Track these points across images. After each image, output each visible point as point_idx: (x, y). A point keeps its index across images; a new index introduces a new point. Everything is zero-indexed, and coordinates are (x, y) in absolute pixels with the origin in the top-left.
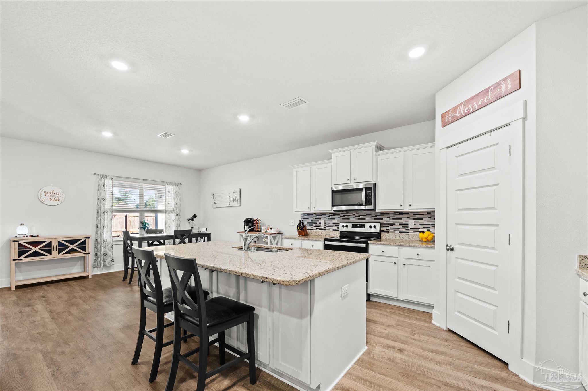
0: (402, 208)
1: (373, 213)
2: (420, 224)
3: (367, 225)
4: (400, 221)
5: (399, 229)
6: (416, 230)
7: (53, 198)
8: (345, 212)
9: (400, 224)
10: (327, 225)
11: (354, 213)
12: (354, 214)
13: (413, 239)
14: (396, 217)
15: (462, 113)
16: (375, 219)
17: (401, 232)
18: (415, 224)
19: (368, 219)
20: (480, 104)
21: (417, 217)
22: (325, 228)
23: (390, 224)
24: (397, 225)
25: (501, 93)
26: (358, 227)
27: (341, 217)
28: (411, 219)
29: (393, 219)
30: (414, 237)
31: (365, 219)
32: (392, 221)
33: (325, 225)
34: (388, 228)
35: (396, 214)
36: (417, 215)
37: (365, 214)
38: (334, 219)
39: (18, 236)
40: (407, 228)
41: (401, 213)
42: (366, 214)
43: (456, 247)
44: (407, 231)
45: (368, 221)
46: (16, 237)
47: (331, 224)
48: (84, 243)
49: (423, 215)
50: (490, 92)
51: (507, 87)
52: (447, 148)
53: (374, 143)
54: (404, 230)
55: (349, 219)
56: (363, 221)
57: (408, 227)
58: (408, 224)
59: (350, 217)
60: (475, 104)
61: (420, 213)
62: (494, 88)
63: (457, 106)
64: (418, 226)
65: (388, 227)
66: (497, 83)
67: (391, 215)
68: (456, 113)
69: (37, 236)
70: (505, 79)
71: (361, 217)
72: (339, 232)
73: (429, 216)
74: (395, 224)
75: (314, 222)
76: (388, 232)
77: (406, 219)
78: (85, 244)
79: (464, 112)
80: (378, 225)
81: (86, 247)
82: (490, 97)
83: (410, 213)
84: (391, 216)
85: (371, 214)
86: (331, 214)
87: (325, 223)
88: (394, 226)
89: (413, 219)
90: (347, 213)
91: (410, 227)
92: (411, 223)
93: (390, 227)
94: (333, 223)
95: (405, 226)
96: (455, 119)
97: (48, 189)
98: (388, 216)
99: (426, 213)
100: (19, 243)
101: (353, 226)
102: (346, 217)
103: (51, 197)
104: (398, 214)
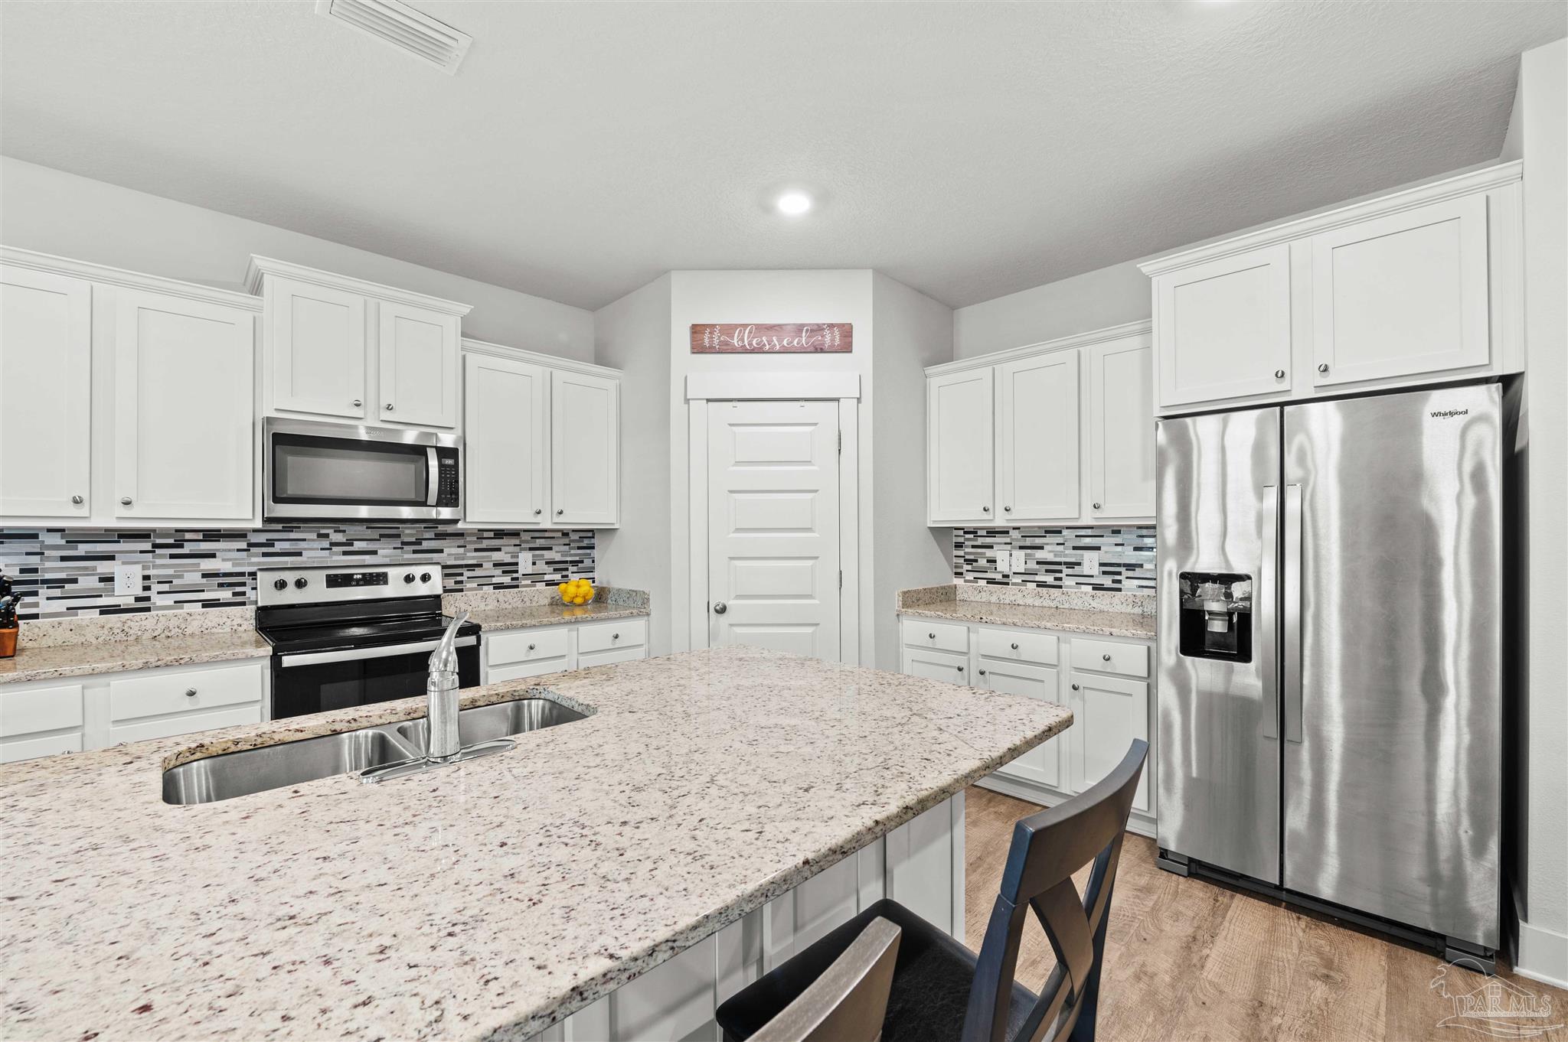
0: (539, 519)
1: (407, 531)
2: (547, 563)
3: (395, 574)
4: (497, 556)
5: (495, 580)
6: (535, 578)
8: (280, 527)
9: (495, 565)
10: (156, 588)
11: (323, 531)
12: (327, 536)
13: (534, 604)
14: (485, 544)
15: (746, 343)
16: (415, 552)
17: (498, 587)
18: (534, 564)
19: (386, 551)
20: (785, 343)
21: (539, 543)
22: (148, 599)
23: (467, 566)
24: (488, 569)
25: (823, 344)
26: (358, 583)
27: (250, 545)
28: (525, 549)
29: (476, 550)
30: (535, 598)
31: (375, 553)
32: (472, 558)
33: (147, 588)
34: (459, 578)
35: (486, 535)
36: (535, 539)
37: (375, 534)
38: (213, 556)
40: (515, 575)
41: (500, 534)
42: (382, 536)
43: (731, 603)
44: (515, 583)
45: (387, 561)
47: (193, 578)
49: (554, 538)
50: (804, 334)
51: (833, 340)
52: (708, 400)
54: (507, 580)
55: (300, 554)
56: (368, 559)
57: (517, 572)
58: (517, 564)
59: (302, 545)
60: (774, 339)
61: (547, 535)
62: (812, 331)
63: (736, 326)
64: (541, 567)
65: (462, 574)
66: (818, 325)
67: (468, 539)
68: (732, 338)
70: (831, 326)
71: (358, 545)
72: (250, 611)
73: (566, 541)
74: (480, 566)
75: (48, 576)
76: (461, 590)
77: (512, 549)
79: (750, 344)
80: (435, 572)
82: (804, 341)
83: (522, 534)
84: (471, 542)
85: (398, 536)
86: (188, 536)
87: (146, 578)
88: (478, 572)
89: (531, 549)
90: (290, 530)
91: (522, 570)
92: (525, 562)
93: (467, 574)
94: (204, 576)
95: (510, 568)
96: (726, 349)
98: (461, 542)
99: (560, 534)
101: (333, 582)
102: (279, 547)
104: (492, 534)
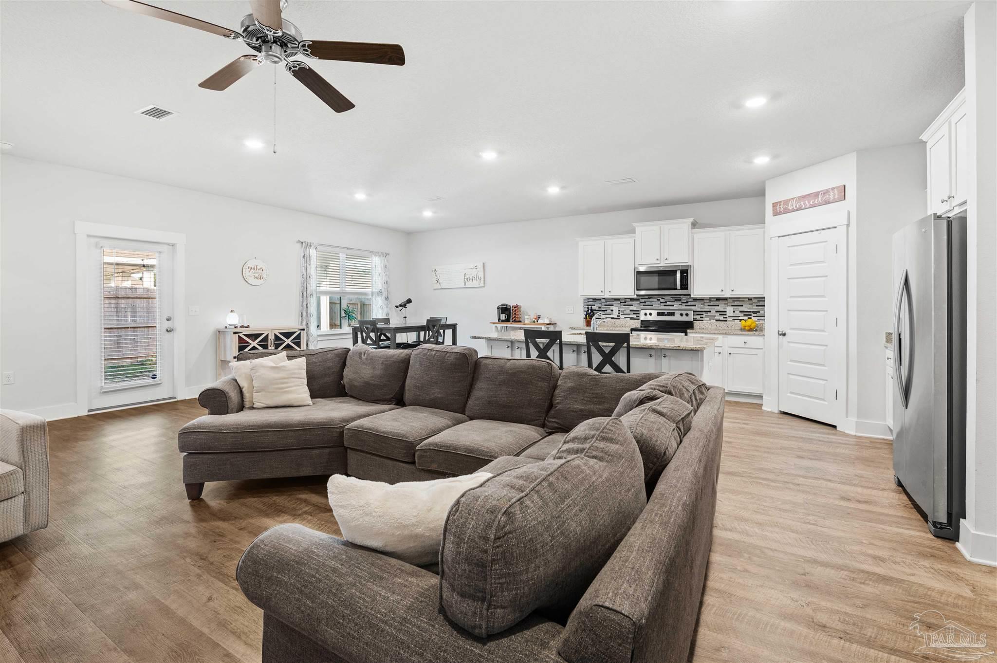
0: (723, 293)
1: (684, 298)
2: (740, 312)
3: (677, 313)
4: (717, 308)
5: (716, 318)
6: (735, 318)
7: (256, 275)
8: (647, 297)
9: (716, 312)
10: (621, 313)
11: (659, 299)
12: (659, 300)
13: (733, 328)
14: (712, 303)
15: (794, 207)
16: (686, 306)
17: (717, 320)
18: (734, 312)
19: (677, 306)
20: (811, 203)
21: (736, 303)
22: (619, 316)
23: (705, 311)
24: (713, 313)
25: (830, 199)
26: (666, 315)
27: (641, 302)
28: (729, 306)
29: (708, 306)
30: (733, 327)
31: (673, 306)
32: (707, 308)
33: (619, 313)
34: (702, 316)
35: (712, 300)
36: (736, 301)
37: (674, 299)
38: (632, 305)
39: (228, 326)
40: (725, 316)
41: (718, 299)
42: (675, 300)
43: (788, 332)
44: (725, 319)
45: (677, 309)
46: (226, 327)
47: (628, 311)
48: (299, 337)
49: (744, 301)
50: (820, 196)
51: (834, 196)
52: (779, 237)
53: (691, 220)
54: (721, 318)
55: (652, 305)
56: (671, 308)
57: (726, 315)
58: (726, 312)
59: (653, 303)
60: (806, 202)
61: (740, 300)
62: (824, 193)
63: (790, 200)
64: (737, 313)
65: (703, 315)
66: (826, 190)
67: (705, 301)
68: (788, 206)
69: (248, 327)
70: (833, 189)
71: (668, 303)
72: (639, 321)
73: (751, 302)
74: (710, 312)
75: (603, 309)
76: (703, 320)
77: (723, 305)
78: (300, 339)
79: (796, 207)
80: (691, 313)
81: (300, 342)
82: (820, 200)
83: (728, 299)
84: (706, 303)
85: (680, 300)
86: (627, 300)
87: (619, 311)
88: (709, 314)
89: (732, 306)
90: (649, 298)
91: (728, 314)
92: (729, 310)
93: (705, 314)
94: (631, 311)
95: (723, 313)
96: (786, 211)
97: (251, 264)
98: (703, 302)
99: (747, 299)
100: (239, 336)
101: (659, 314)
102: (648, 303)
103: (255, 275)
104: (715, 300)
